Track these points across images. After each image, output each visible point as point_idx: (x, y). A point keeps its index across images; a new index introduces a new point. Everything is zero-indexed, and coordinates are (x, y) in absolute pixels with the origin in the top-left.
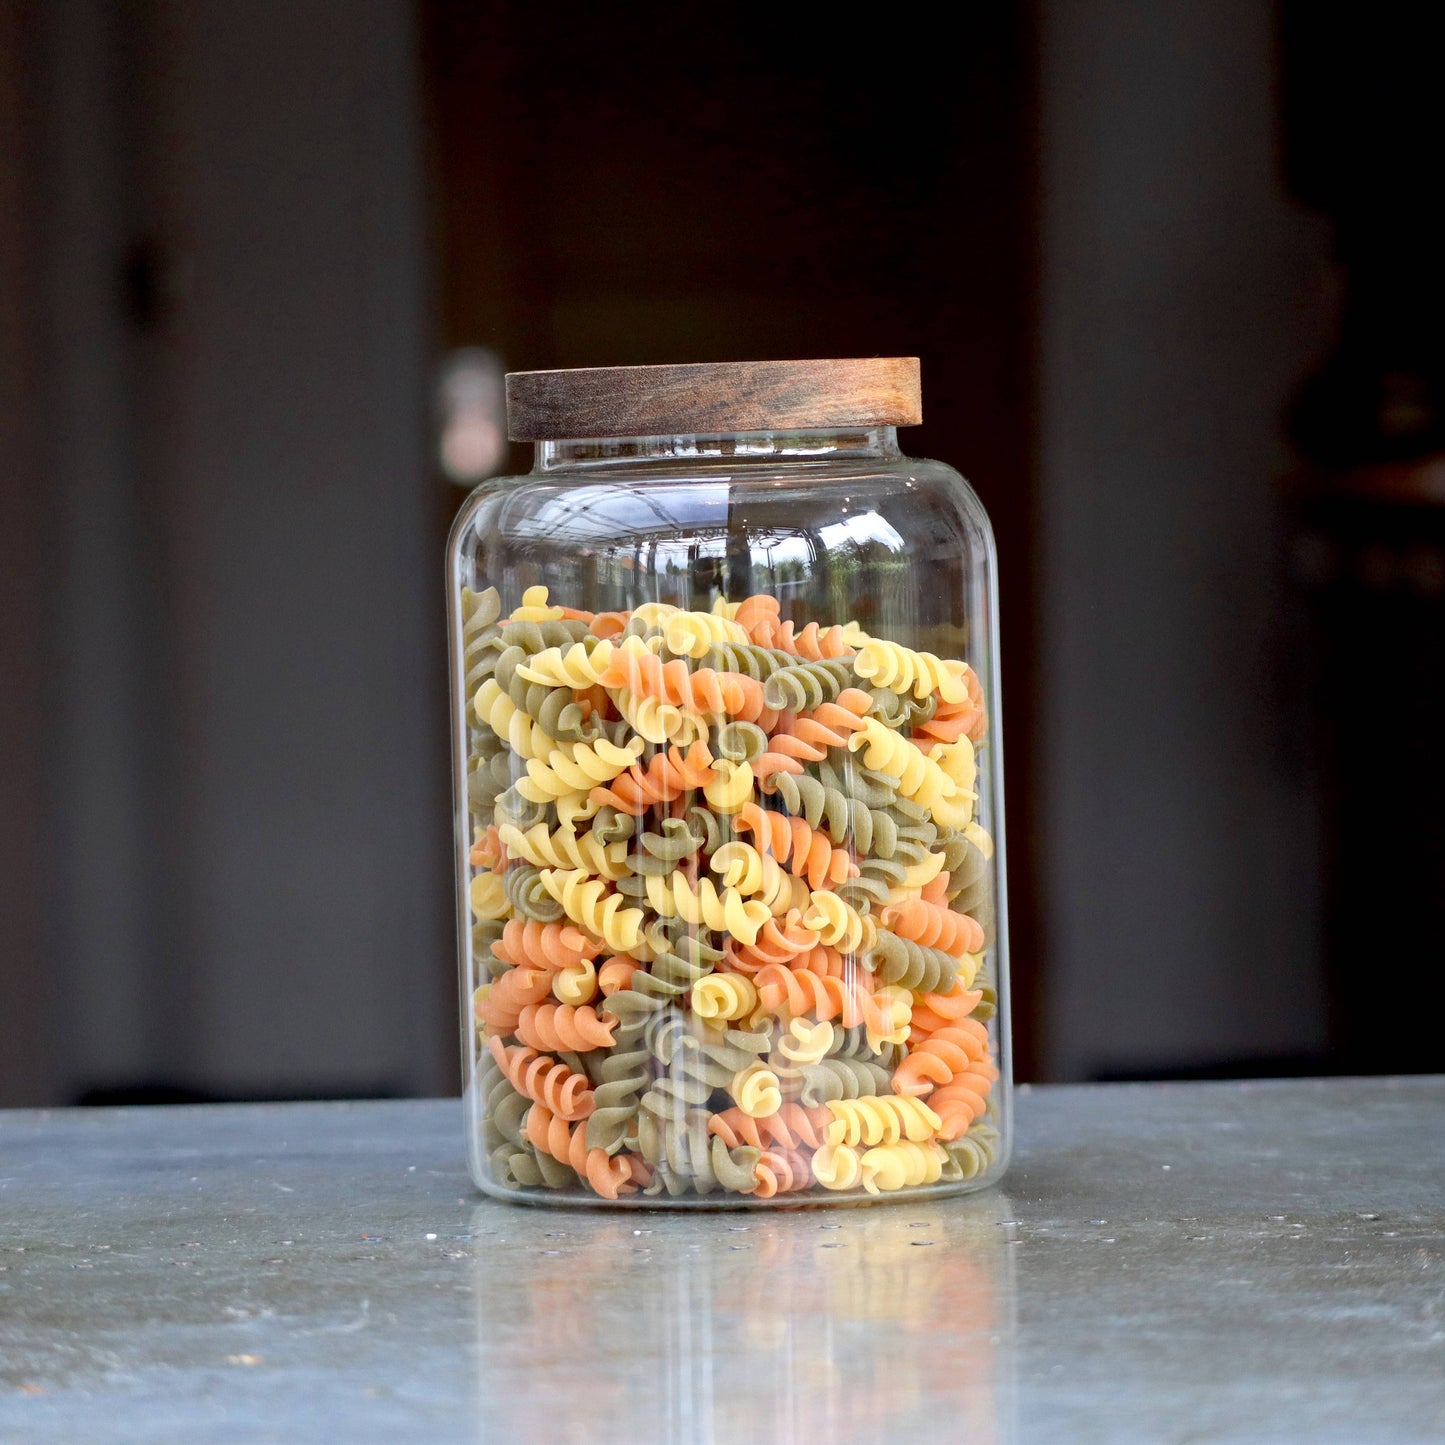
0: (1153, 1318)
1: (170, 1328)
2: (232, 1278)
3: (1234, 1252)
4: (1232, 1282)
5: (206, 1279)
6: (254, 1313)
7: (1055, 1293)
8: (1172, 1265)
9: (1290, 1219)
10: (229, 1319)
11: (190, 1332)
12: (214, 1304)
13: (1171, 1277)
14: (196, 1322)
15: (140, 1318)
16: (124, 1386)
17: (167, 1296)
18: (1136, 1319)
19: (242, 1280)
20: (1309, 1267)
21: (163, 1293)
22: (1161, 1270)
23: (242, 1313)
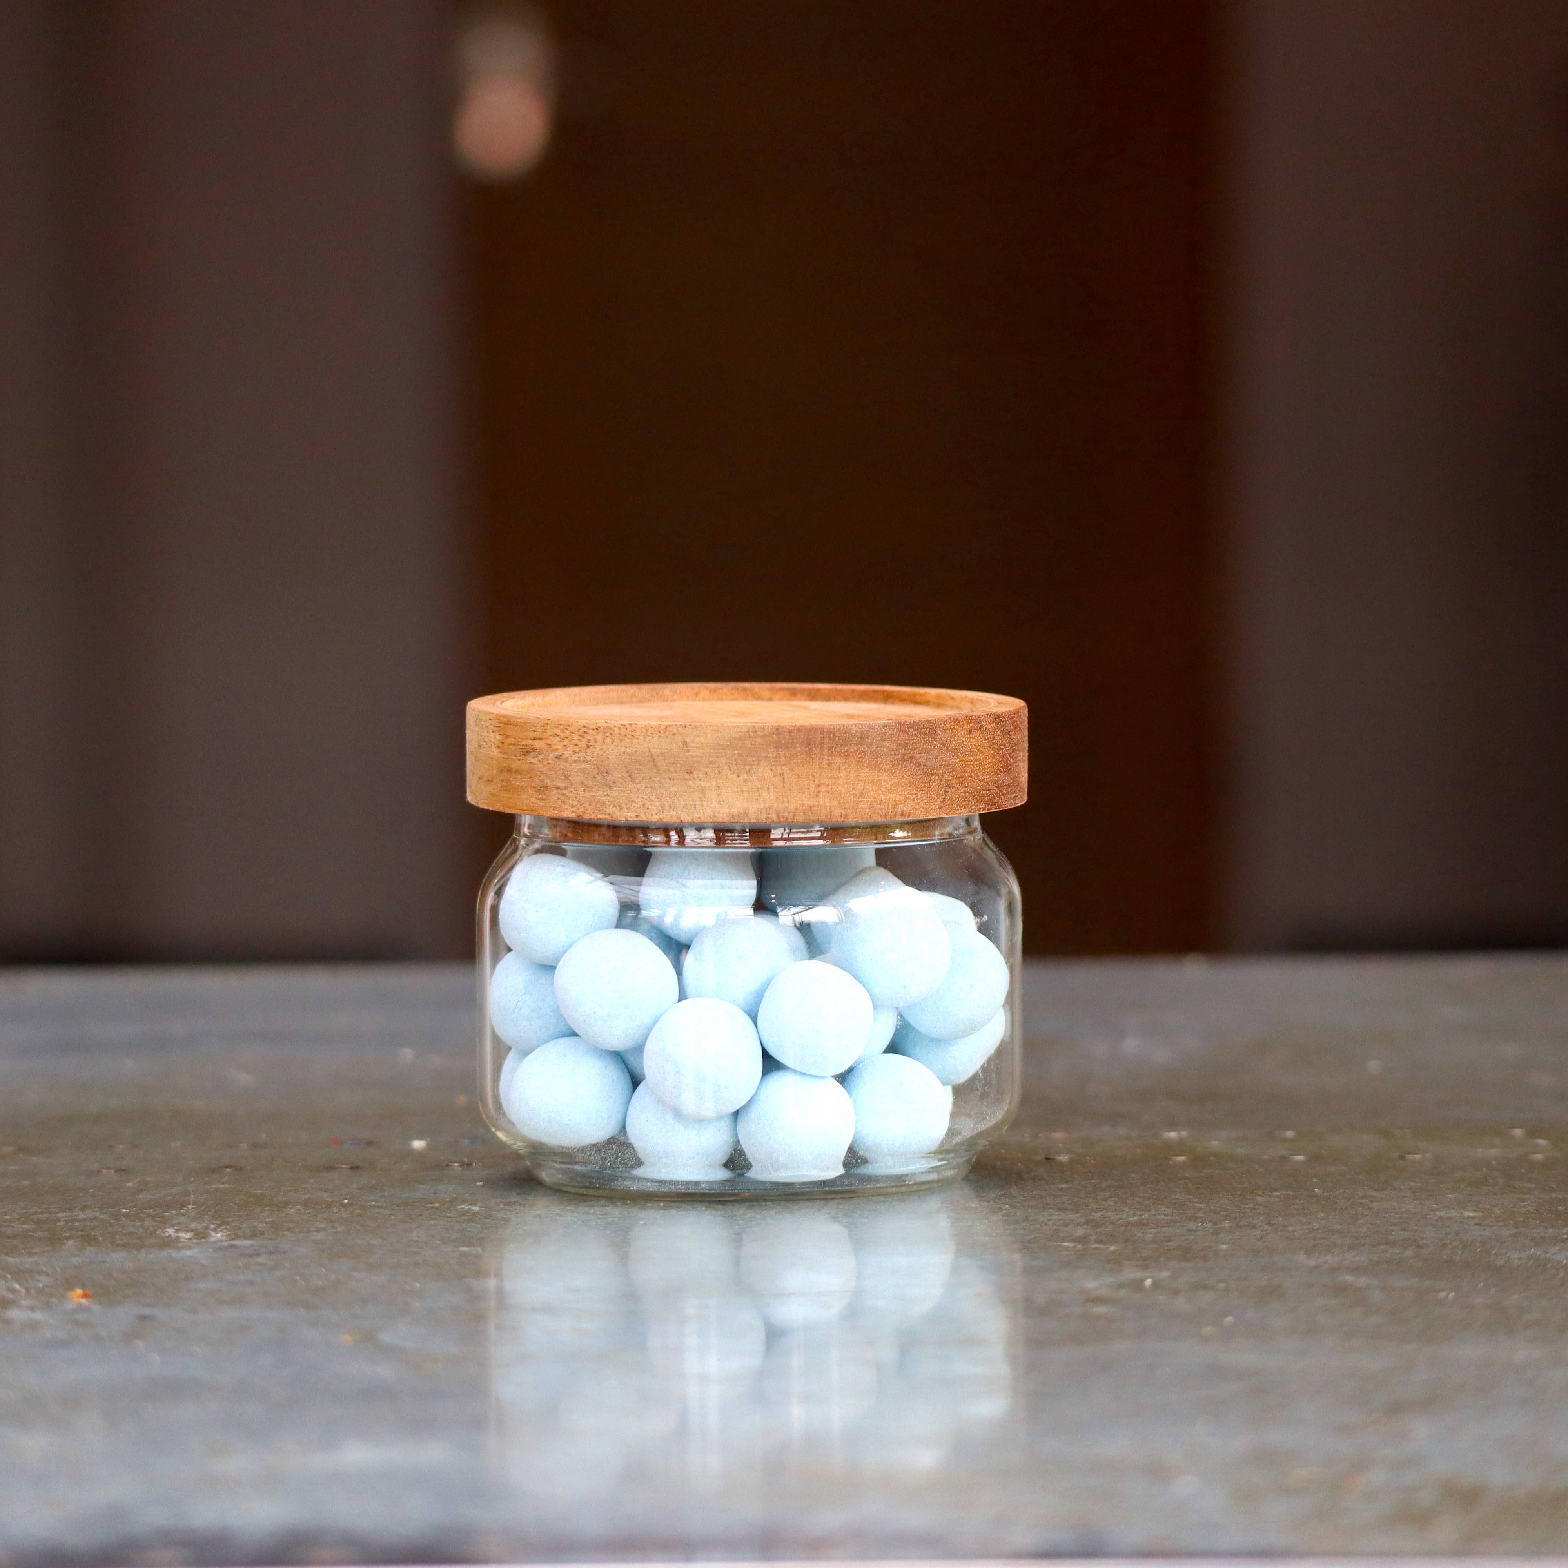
0: (1350, 1257)
1: (90, 1251)
2: (174, 1191)
3: (1458, 1174)
4: (1454, 1213)
5: (139, 1191)
6: (201, 1235)
7: (1227, 1225)
8: (1377, 1190)
9: (1533, 1132)
10: (170, 1243)
11: (117, 1258)
12: (148, 1223)
13: (1375, 1206)
14: (125, 1246)
15: (54, 1240)
16: (33, 1326)
17: (89, 1214)
18: (1331, 1259)
19: (187, 1193)
20: (1554, 1195)
21: (83, 1209)
22: (1363, 1197)
23: (184, 1236)
